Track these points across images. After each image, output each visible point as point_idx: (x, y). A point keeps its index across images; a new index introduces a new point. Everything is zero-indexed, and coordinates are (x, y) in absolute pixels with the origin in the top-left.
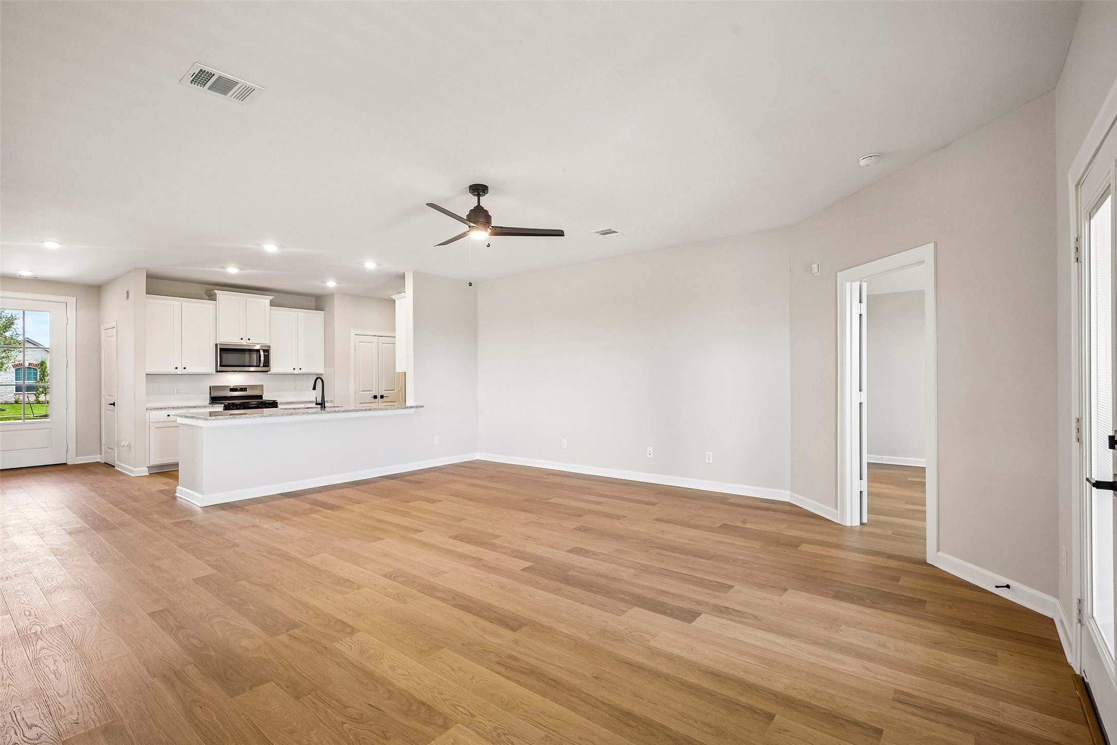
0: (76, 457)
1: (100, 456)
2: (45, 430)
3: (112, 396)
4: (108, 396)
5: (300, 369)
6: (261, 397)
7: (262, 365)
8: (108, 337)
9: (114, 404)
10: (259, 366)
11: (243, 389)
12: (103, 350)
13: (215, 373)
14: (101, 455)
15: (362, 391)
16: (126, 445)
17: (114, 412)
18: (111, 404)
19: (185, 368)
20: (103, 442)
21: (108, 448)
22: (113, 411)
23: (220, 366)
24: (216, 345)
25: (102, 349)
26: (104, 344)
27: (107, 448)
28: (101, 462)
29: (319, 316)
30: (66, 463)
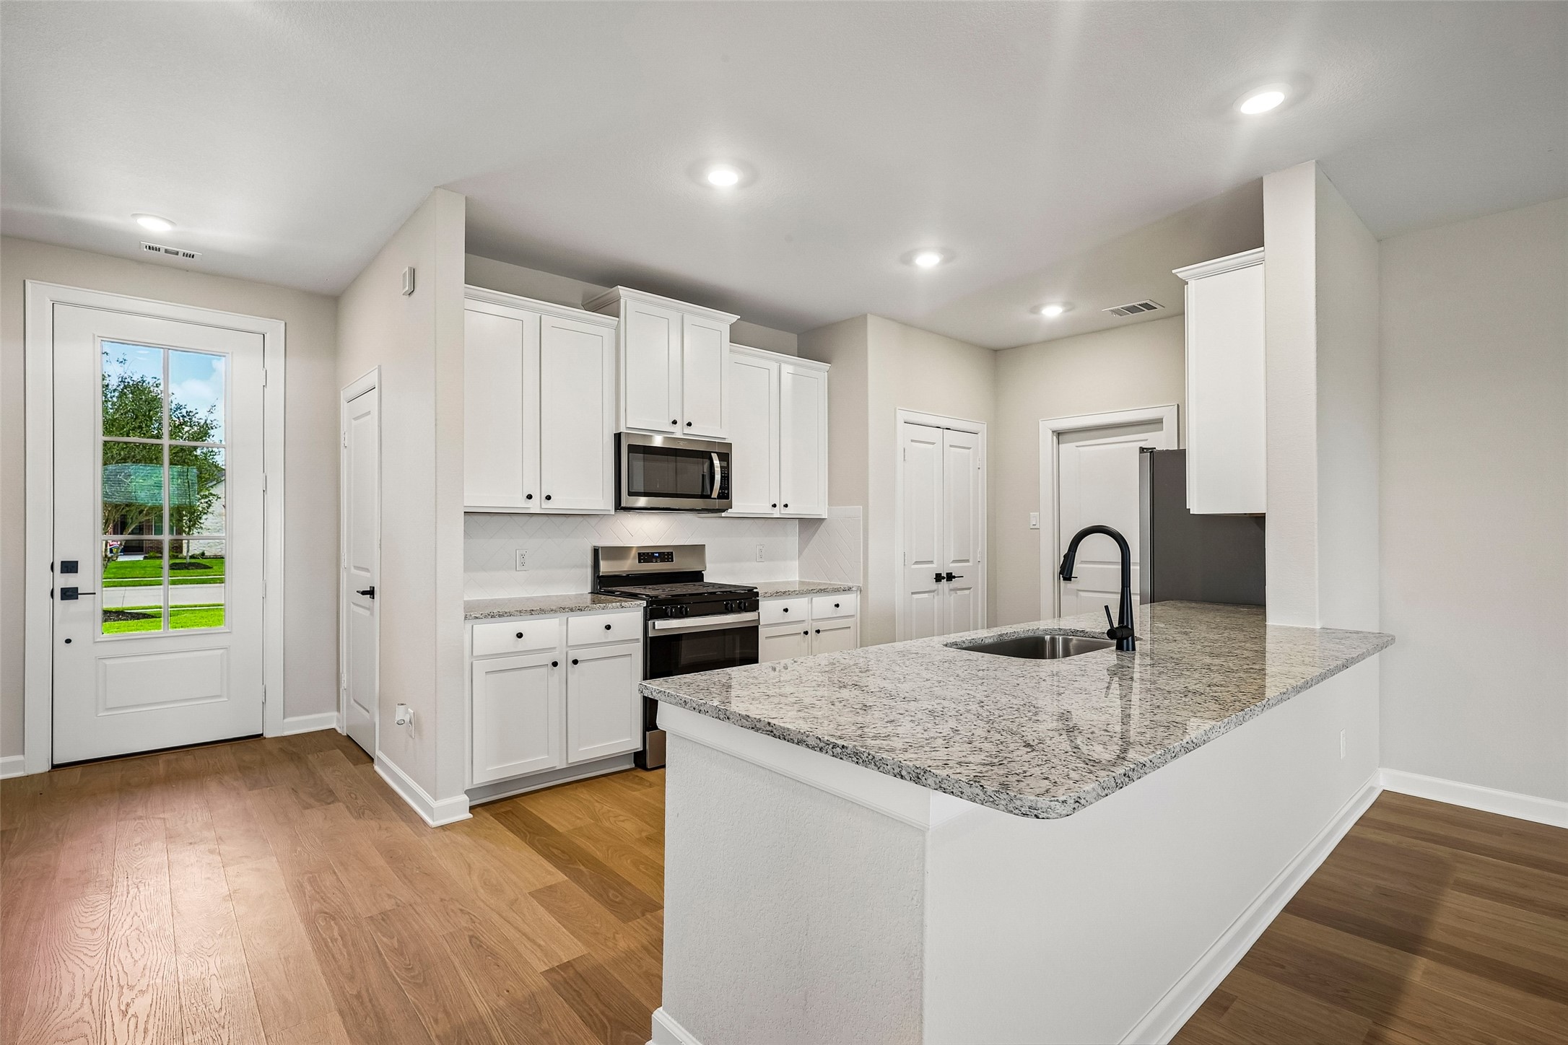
0: (284, 718)
1: (336, 713)
2: (216, 651)
3: (367, 570)
4: (357, 568)
5: (786, 506)
6: (697, 576)
7: (715, 494)
8: (355, 419)
9: (371, 593)
10: (709, 497)
11: (666, 556)
12: (344, 452)
13: (613, 512)
14: (338, 710)
15: (917, 563)
16: (407, 720)
17: (372, 614)
18: (364, 593)
19: (548, 498)
20: (344, 685)
21: (355, 700)
22: (370, 609)
23: (630, 494)
24: (618, 437)
25: (343, 450)
26: (346, 439)
27: (352, 701)
28: (339, 731)
29: (817, 372)
30: (262, 735)
